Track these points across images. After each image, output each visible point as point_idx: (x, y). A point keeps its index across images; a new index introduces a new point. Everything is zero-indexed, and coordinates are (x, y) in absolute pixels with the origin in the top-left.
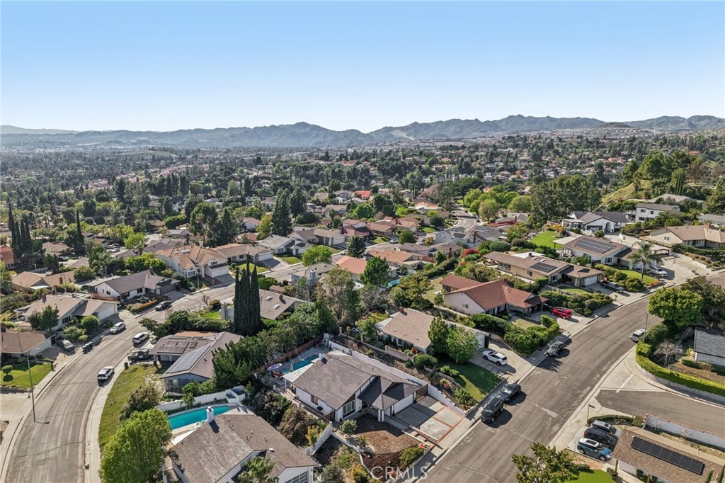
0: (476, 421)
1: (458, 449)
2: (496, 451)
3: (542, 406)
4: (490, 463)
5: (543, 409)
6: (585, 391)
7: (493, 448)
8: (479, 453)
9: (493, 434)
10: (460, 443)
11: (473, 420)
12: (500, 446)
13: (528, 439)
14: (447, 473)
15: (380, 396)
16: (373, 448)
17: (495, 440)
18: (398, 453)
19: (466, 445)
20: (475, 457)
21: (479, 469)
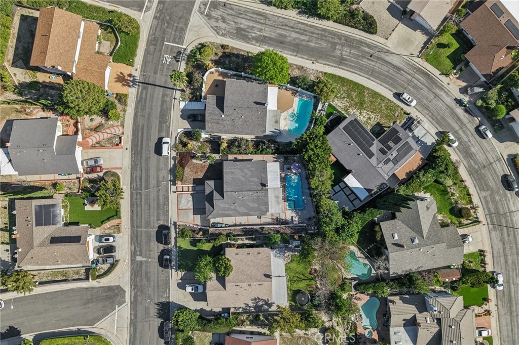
0: (171, 223)
1: (166, 198)
2: (149, 209)
3: (147, 262)
4: (147, 200)
5: (145, 259)
6: (133, 293)
7: (152, 210)
8: (156, 202)
9: (157, 220)
10: (168, 202)
11: (173, 223)
12: (149, 214)
13: (140, 229)
14: (161, 180)
15: (213, 187)
16: (195, 161)
17: (154, 216)
18: (184, 169)
19: (164, 204)
20: (156, 198)
21: (149, 192)
